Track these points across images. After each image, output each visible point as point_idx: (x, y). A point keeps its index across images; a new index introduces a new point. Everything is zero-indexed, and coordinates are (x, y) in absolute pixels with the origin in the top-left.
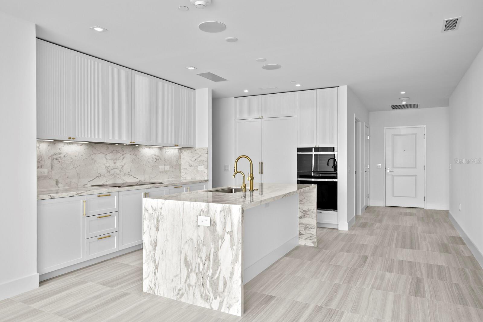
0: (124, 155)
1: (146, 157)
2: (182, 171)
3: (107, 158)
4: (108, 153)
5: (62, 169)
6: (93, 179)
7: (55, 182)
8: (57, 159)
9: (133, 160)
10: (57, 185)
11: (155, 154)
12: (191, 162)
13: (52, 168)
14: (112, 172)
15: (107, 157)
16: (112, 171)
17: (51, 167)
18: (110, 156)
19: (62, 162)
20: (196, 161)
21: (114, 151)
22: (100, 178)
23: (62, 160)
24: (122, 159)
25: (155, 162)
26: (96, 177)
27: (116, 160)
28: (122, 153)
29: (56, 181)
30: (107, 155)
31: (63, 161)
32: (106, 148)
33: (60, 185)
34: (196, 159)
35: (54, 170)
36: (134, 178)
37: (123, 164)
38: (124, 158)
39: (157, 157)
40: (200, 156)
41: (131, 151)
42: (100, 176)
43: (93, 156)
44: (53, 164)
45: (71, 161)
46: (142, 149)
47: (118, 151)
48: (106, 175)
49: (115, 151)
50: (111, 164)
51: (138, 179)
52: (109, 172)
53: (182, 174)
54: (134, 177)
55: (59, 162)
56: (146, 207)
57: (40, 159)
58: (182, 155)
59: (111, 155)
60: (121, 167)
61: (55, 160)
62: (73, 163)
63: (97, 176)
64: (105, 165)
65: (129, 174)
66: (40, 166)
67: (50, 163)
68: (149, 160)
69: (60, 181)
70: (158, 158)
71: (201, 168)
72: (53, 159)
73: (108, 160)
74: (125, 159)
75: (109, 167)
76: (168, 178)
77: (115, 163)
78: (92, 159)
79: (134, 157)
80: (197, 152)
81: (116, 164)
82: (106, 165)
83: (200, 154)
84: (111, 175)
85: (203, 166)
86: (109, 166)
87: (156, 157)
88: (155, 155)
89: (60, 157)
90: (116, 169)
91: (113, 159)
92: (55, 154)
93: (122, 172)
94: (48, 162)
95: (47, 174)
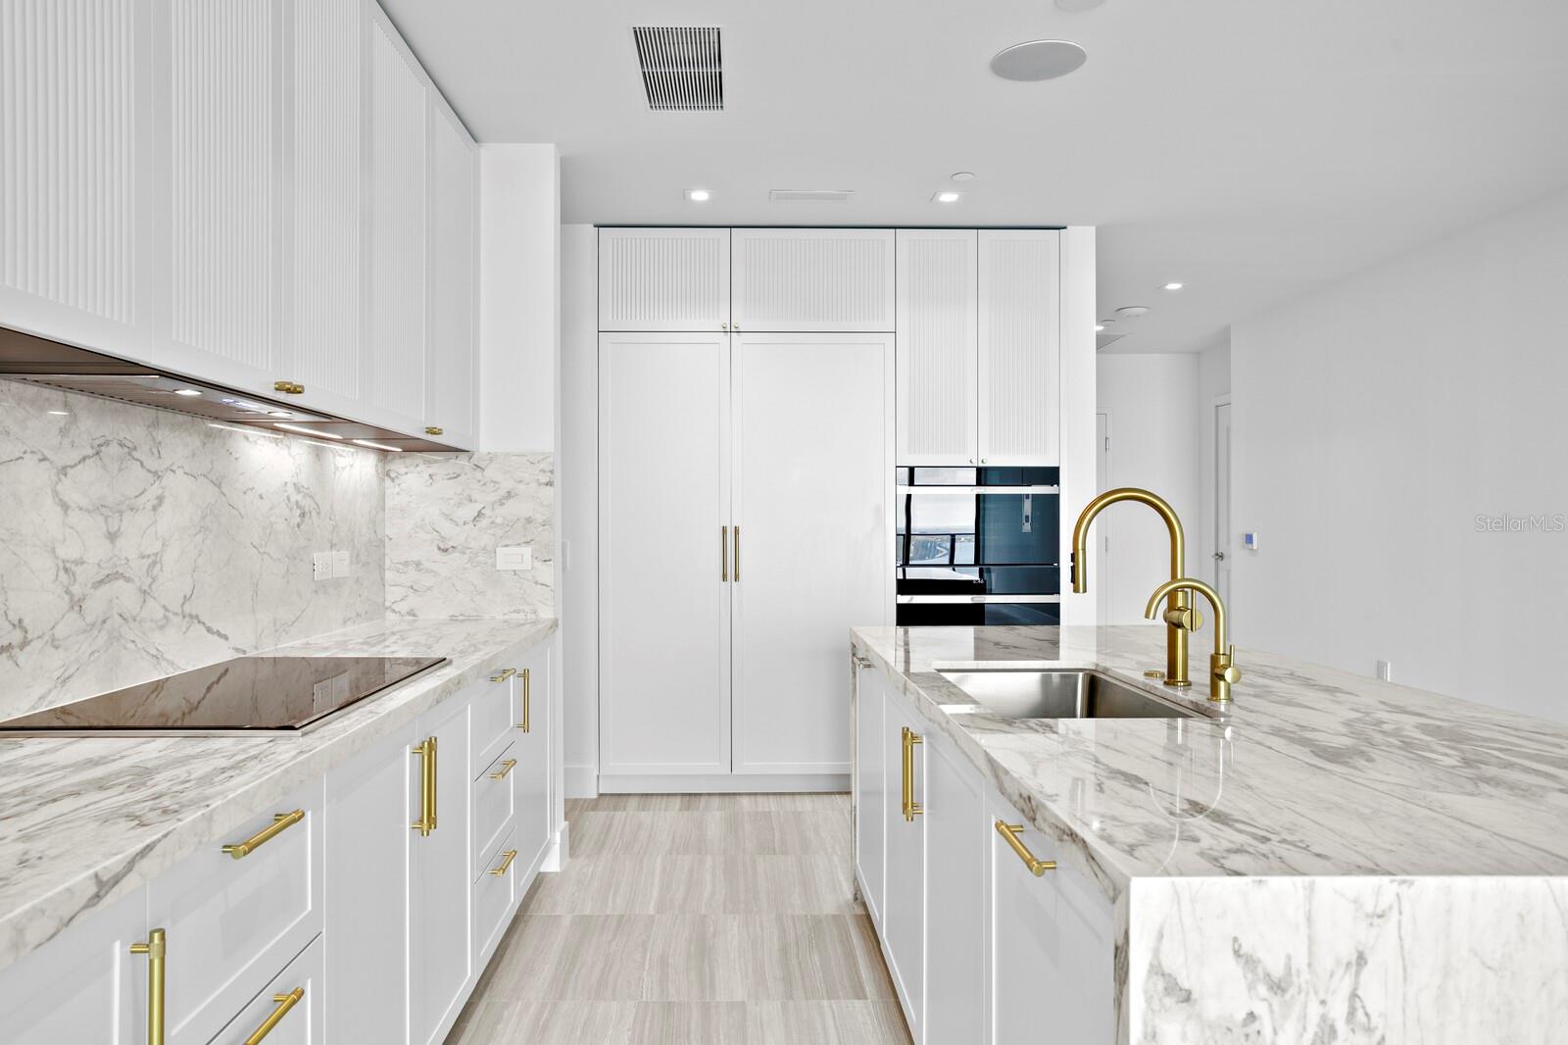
0: (164, 482)
1: (260, 497)
2: (389, 575)
3: (66, 497)
4: (75, 456)
9: (204, 517)
11: (295, 480)
12: (446, 528)
14: (96, 605)
15: (69, 490)
16: (97, 594)
18: (87, 483)
20: (484, 523)
21: (107, 443)
22: (22, 657)
24: (154, 509)
25: (298, 526)
27: (121, 513)
28: (152, 463)
30: (64, 471)
32: (64, 423)
34: (480, 514)
36: (210, 636)
37: (157, 547)
38: (160, 499)
39: (306, 495)
40: (509, 495)
41: (194, 455)
42: (22, 645)
46: (246, 444)
47: (131, 452)
48: (59, 632)
49: (114, 449)
50: (89, 545)
51: (226, 638)
52: (77, 604)
53: (392, 594)
54: (209, 630)
56: (1172, 962)
58: (391, 488)
59: (88, 472)
60: (147, 562)
64: (53, 551)
65: (187, 609)
68: (273, 519)
70: (306, 503)
71: (515, 557)
73: (75, 517)
74: (166, 507)
75: (78, 570)
77: (112, 537)
79: (210, 493)
80: (491, 473)
81: (118, 543)
82: (62, 552)
83: (507, 485)
84: (93, 626)
85: (527, 551)
86: (80, 562)
87: (299, 498)
88: (297, 488)
90: (119, 583)
91: (99, 508)
93: (151, 603)
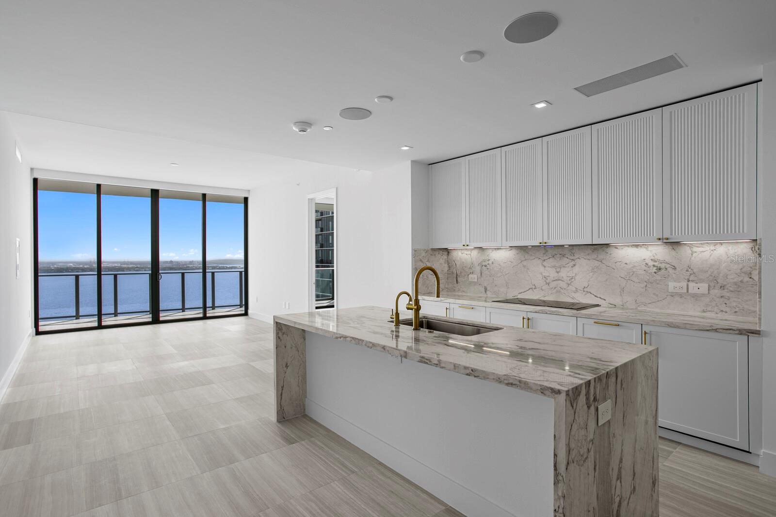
0: (575, 261)
1: (626, 264)
3: (545, 265)
4: (547, 258)
5: (490, 276)
6: (525, 291)
7: (483, 290)
8: (485, 266)
9: (593, 269)
10: (486, 292)
11: (653, 258)
13: (481, 274)
14: (553, 284)
15: (545, 263)
16: (554, 282)
17: (480, 274)
18: (550, 262)
19: (490, 269)
21: (556, 255)
22: (535, 290)
23: (490, 266)
24: (572, 267)
25: (655, 273)
26: (529, 289)
27: (560, 268)
28: (572, 257)
30: (544, 260)
32: (544, 252)
33: (488, 292)
35: (483, 277)
36: (596, 298)
37: (574, 275)
38: (574, 265)
39: (661, 263)
41: (588, 254)
42: (535, 288)
43: (525, 263)
44: (482, 271)
45: (500, 268)
46: (616, 249)
47: (564, 256)
48: (543, 288)
49: (558, 255)
50: (552, 274)
51: (605, 300)
52: (548, 284)
54: (596, 296)
55: (488, 269)
57: (472, 266)
59: (551, 260)
60: (569, 278)
62: (501, 271)
63: (531, 288)
64: (542, 274)
65: (585, 290)
66: (472, 273)
67: (479, 270)
68: (634, 270)
69: (488, 288)
70: (663, 266)
72: (482, 266)
73: (546, 268)
74: (577, 267)
75: (548, 278)
76: (704, 311)
77: (558, 272)
78: (524, 266)
79: (597, 263)
81: (560, 274)
82: (544, 274)
84: (552, 288)
86: (549, 276)
87: (656, 264)
88: (654, 260)
89: (488, 264)
90: (560, 281)
91: (554, 267)
92: (484, 261)
93: (570, 286)
94: (478, 269)
95: (476, 281)
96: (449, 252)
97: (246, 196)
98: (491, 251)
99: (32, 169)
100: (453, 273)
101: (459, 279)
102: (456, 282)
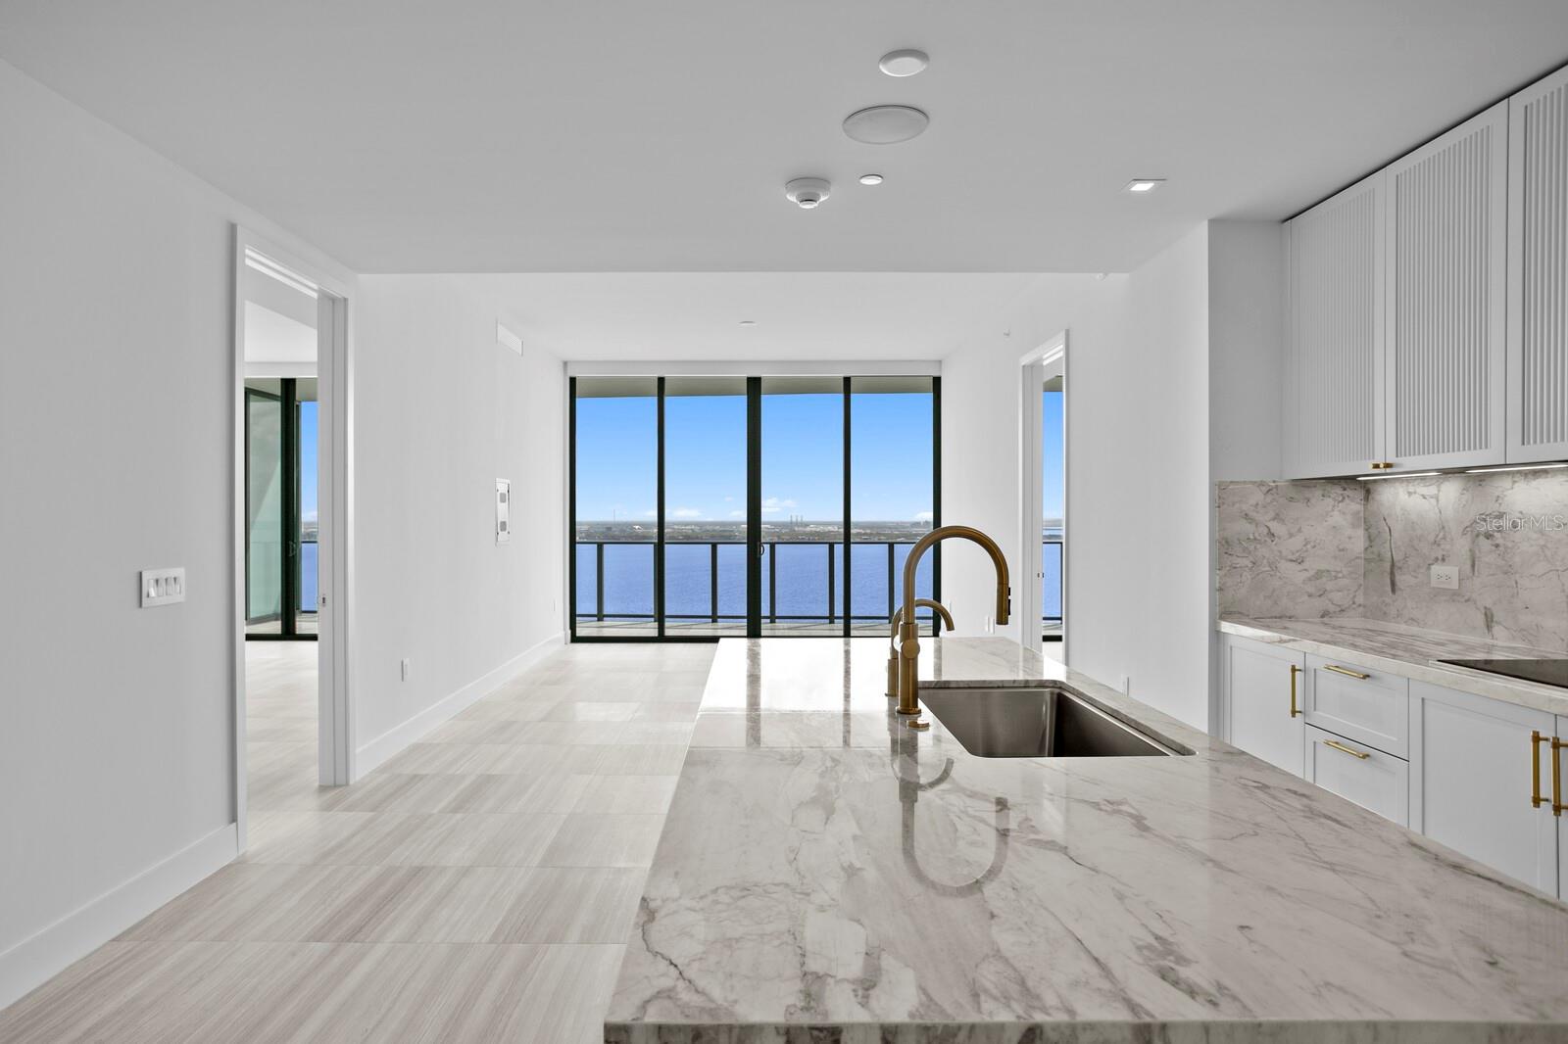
5: (1505, 572)
7: (1480, 619)
8: (1488, 536)
10: (1489, 627)
13: (1473, 566)
17: (1469, 563)
19: (1506, 548)
23: (1504, 538)
29: (1486, 614)
31: (1510, 545)
33: (1496, 629)
35: (1479, 573)
44: (1477, 552)
45: (1543, 543)
55: (1497, 546)
57: (1441, 535)
61: (1481, 538)
62: (1548, 553)
66: (1440, 558)
67: (1467, 548)
69: (1498, 615)
72: (1477, 536)
94: (1462, 546)
95: (1455, 586)
96: (1368, 492)
97: (936, 375)
98: (1506, 483)
99: (565, 364)
100: (1380, 558)
101: (1398, 578)
102: (1389, 589)
